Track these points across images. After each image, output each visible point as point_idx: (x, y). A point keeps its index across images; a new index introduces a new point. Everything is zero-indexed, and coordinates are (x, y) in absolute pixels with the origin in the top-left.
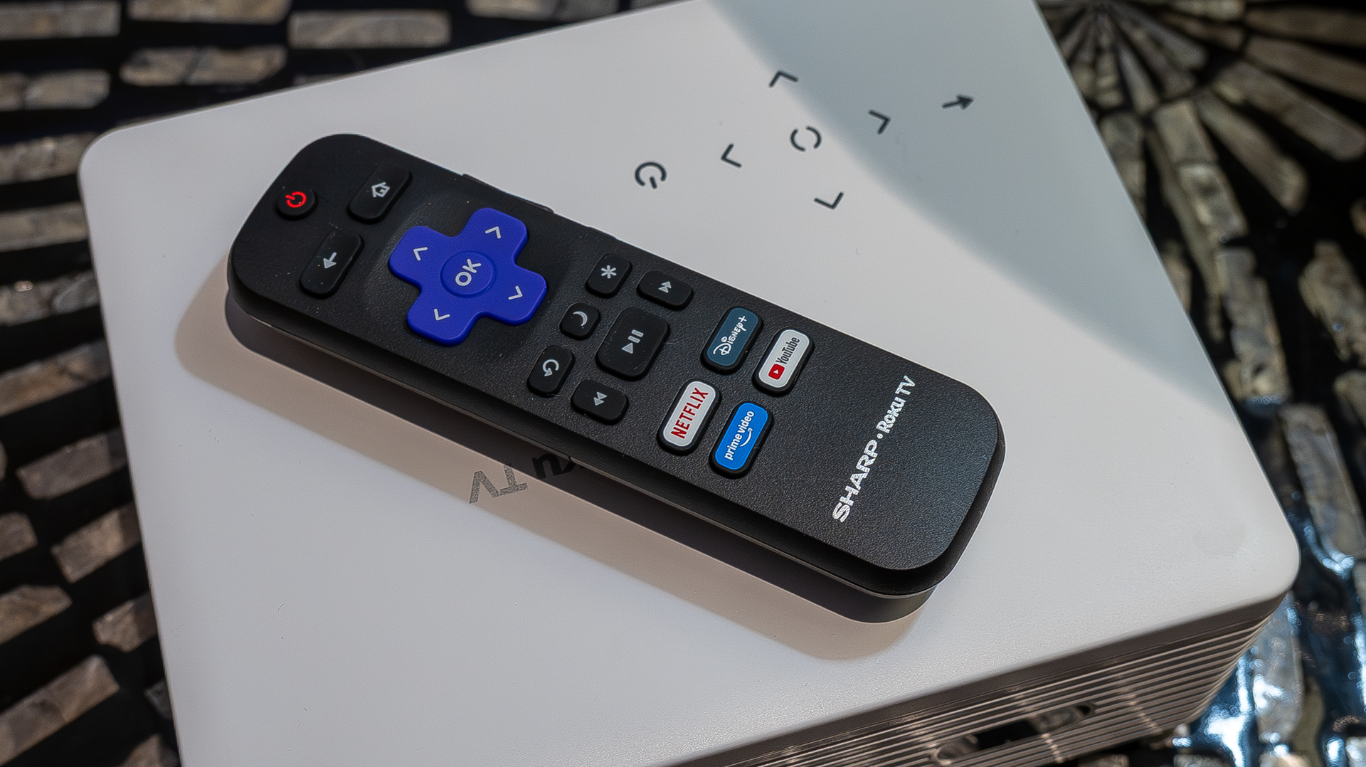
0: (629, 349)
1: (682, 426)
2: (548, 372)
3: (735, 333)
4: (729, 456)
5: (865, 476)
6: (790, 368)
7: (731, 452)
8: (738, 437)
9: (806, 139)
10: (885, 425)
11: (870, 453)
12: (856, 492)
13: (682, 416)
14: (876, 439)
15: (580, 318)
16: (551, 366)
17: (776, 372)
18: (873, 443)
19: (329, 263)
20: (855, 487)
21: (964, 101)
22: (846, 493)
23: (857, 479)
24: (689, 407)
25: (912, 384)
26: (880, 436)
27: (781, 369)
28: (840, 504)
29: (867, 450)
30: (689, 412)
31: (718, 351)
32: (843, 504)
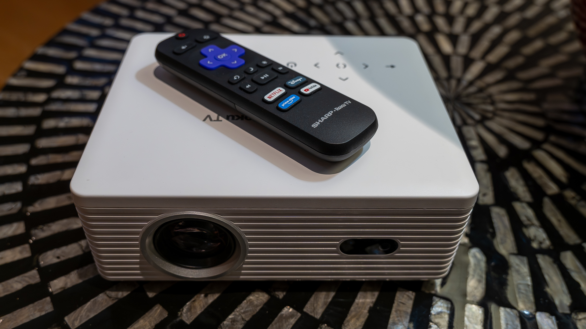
0: (263, 78)
1: (271, 96)
2: (235, 78)
3: (298, 80)
4: (283, 105)
5: (326, 118)
6: (311, 91)
7: (284, 105)
8: (288, 101)
9: (341, 66)
10: (338, 109)
11: (330, 114)
12: (321, 121)
13: (272, 94)
14: (333, 111)
15: (251, 69)
16: (237, 77)
17: (307, 90)
18: (332, 112)
19: (183, 48)
20: (322, 120)
21: (392, 67)
22: (318, 121)
23: (323, 119)
24: (275, 92)
25: (350, 102)
26: (335, 111)
27: (308, 90)
28: (315, 123)
29: (329, 113)
30: (275, 94)
31: (290, 83)
32: (316, 124)
